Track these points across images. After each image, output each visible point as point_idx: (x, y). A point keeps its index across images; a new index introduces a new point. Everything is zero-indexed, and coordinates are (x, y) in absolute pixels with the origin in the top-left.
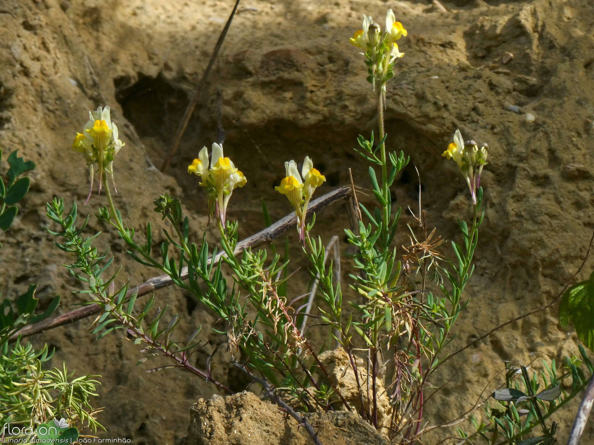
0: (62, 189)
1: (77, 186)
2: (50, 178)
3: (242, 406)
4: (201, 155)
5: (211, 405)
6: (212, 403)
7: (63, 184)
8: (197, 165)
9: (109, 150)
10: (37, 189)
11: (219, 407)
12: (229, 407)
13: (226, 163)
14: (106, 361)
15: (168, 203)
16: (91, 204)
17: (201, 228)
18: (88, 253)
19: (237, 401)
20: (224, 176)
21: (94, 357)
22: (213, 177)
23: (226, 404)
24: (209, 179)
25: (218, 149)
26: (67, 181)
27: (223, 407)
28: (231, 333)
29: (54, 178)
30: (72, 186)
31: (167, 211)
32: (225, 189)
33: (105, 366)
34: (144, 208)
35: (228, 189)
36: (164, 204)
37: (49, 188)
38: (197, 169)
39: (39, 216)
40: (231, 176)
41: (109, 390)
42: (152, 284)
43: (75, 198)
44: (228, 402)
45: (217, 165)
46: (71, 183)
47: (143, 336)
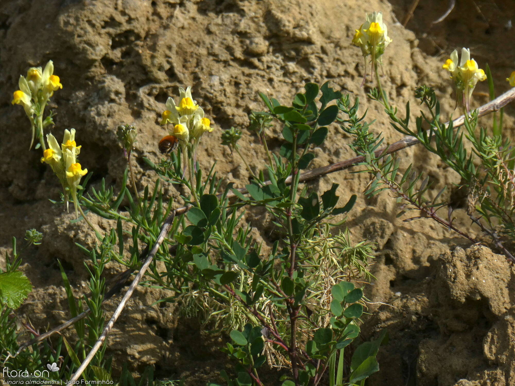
0: (328, 41)
1: (339, 39)
2: (319, 32)
3: (479, 258)
4: (452, 56)
5: (454, 256)
6: (456, 254)
7: (329, 38)
8: (449, 64)
9: (381, 45)
10: (309, 42)
11: (461, 258)
12: (469, 258)
13: (472, 65)
14: (360, 184)
15: (426, 92)
16: (350, 54)
17: (431, 70)
18: (366, 136)
19: (475, 254)
20: (470, 74)
21: (350, 180)
22: (461, 74)
23: (466, 255)
24: (458, 76)
25: (466, 53)
26: (332, 35)
27: (464, 258)
28: (471, 197)
29: (322, 33)
30: (336, 39)
31: (425, 99)
32: (470, 84)
33: (359, 189)
34: (390, 58)
35: (473, 84)
36: (423, 93)
37: (318, 41)
38: (449, 67)
39: (309, 62)
40: (475, 74)
41: (362, 209)
42: (405, 143)
43: (338, 48)
44: (468, 254)
45: (465, 66)
46: (335, 37)
47: (403, 195)
